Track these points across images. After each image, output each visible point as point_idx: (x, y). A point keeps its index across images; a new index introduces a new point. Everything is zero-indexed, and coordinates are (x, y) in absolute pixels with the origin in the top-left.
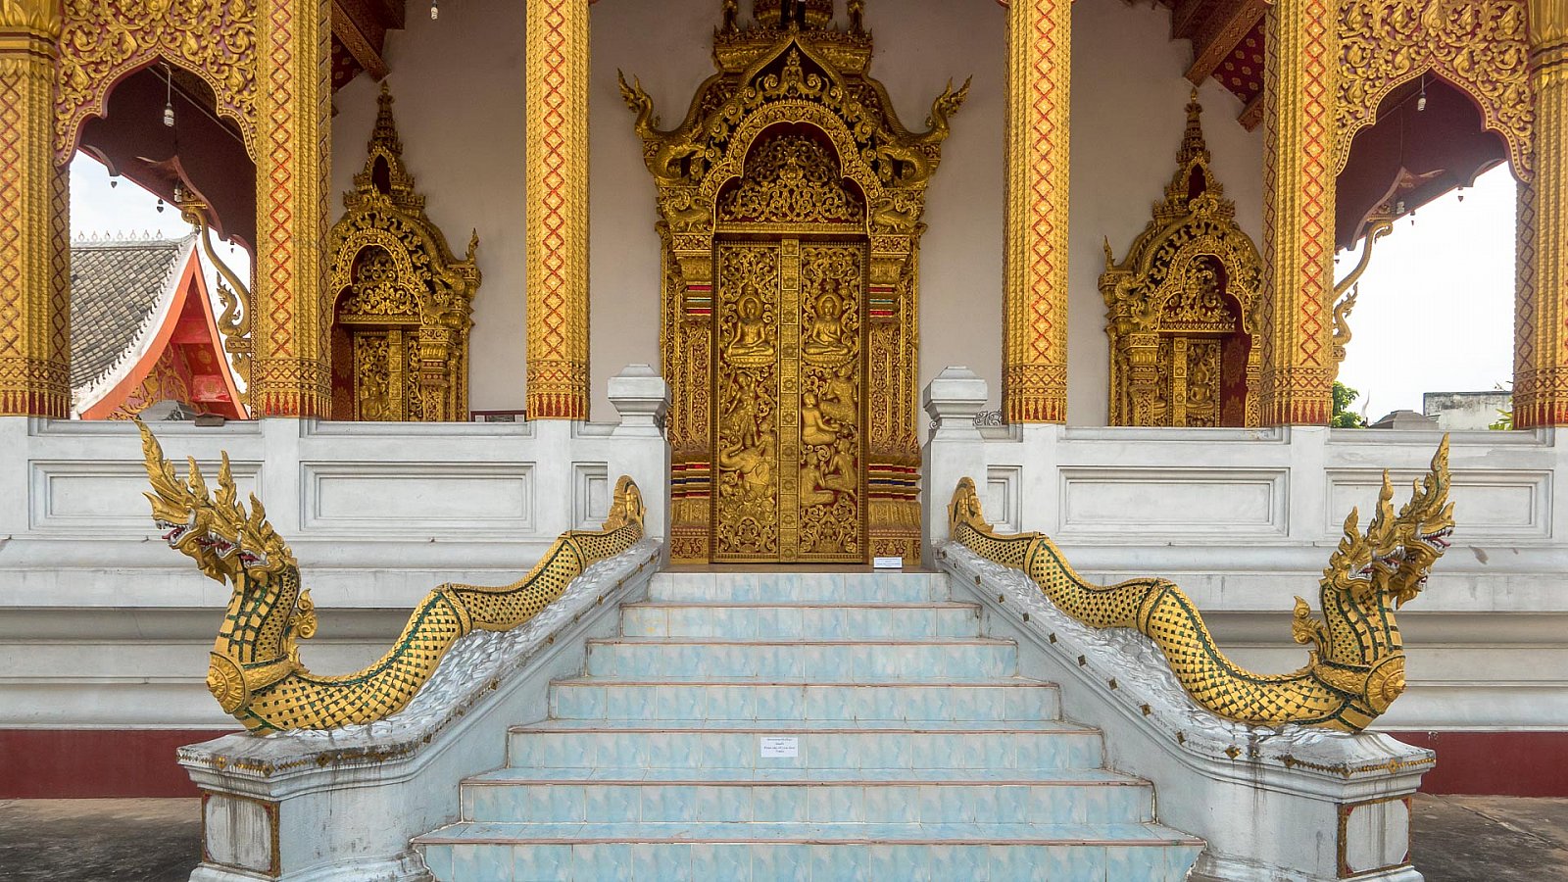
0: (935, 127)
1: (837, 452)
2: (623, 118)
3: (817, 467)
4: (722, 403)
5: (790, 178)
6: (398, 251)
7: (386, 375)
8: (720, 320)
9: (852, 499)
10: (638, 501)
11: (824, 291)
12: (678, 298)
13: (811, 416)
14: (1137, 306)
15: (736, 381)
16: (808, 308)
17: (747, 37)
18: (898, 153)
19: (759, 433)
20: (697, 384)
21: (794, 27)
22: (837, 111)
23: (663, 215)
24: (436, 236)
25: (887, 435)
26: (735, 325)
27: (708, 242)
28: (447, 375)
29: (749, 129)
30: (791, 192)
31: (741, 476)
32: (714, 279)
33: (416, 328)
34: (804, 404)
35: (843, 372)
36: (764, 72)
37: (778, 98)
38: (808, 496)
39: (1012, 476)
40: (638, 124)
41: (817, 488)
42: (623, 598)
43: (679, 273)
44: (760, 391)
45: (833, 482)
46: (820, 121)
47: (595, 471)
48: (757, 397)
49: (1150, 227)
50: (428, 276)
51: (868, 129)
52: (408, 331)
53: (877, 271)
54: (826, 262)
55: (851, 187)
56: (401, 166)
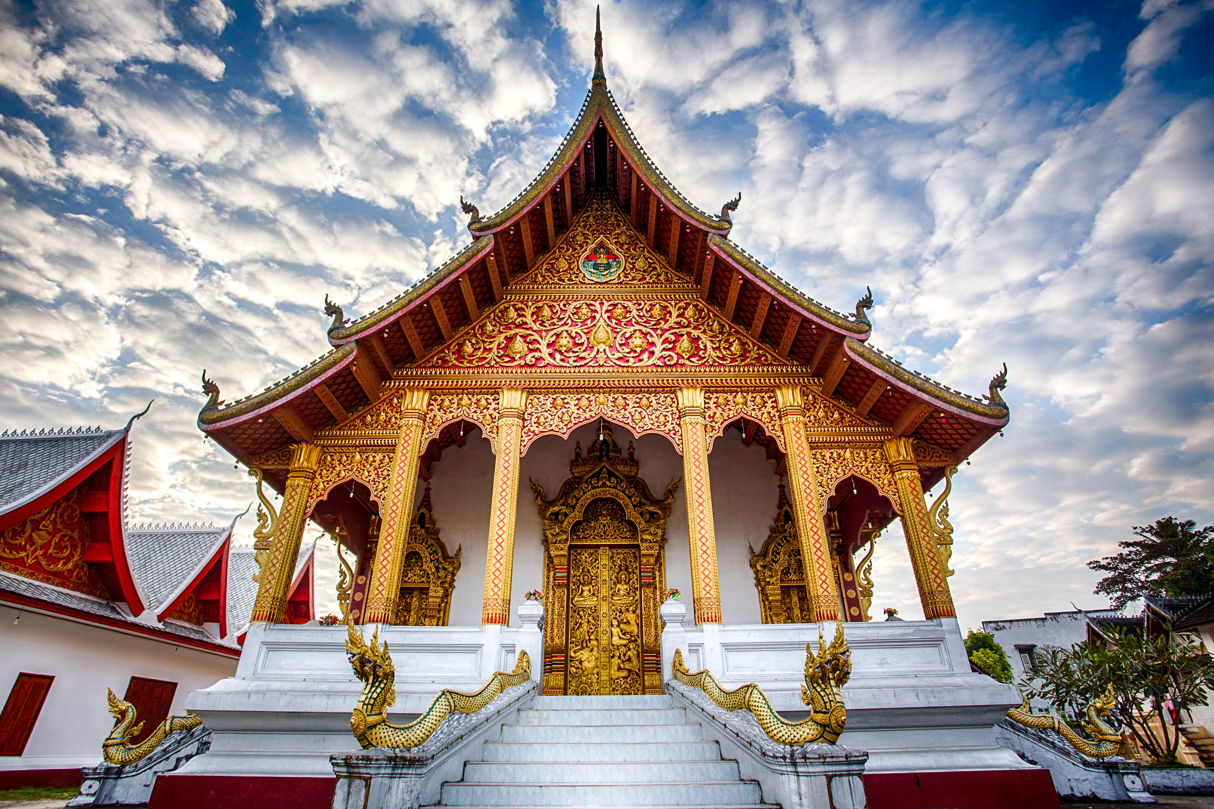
0: (668, 498)
1: (629, 649)
2: (530, 495)
3: (619, 658)
4: (571, 624)
5: (603, 520)
6: (425, 554)
7: (410, 612)
8: (571, 585)
9: (638, 675)
10: (528, 662)
11: (621, 570)
12: (552, 573)
13: (616, 630)
14: (768, 573)
15: (578, 614)
16: (613, 578)
17: (585, 462)
18: (651, 509)
19: (590, 640)
20: (559, 615)
21: (605, 459)
22: (623, 492)
23: (546, 537)
24: (443, 547)
25: (652, 639)
26: (578, 587)
27: (566, 548)
28: (439, 611)
29: (586, 498)
30: (604, 526)
31: (581, 663)
32: (569, 565)
33: (428, 589)
34: (612, 625)
35: (631, 609)
36: (591, 477)
37: (598, 487)
38: (615, 674)
39: (700, 648)
40: (536, 498)
41: (619, 669)
42: (519, 707)
43: (552, 562)
44: (591, 619)
45: (628, 666)
46: (616, 496)
47: (509, 649)
48: (589, 622)
49: (770, 537)
50: (437, 564)
51: (638, 499)
52: (424, 591)
53: (644, 560)
54: (622, 556)
55: (631, 523)
56: (431, 515)
